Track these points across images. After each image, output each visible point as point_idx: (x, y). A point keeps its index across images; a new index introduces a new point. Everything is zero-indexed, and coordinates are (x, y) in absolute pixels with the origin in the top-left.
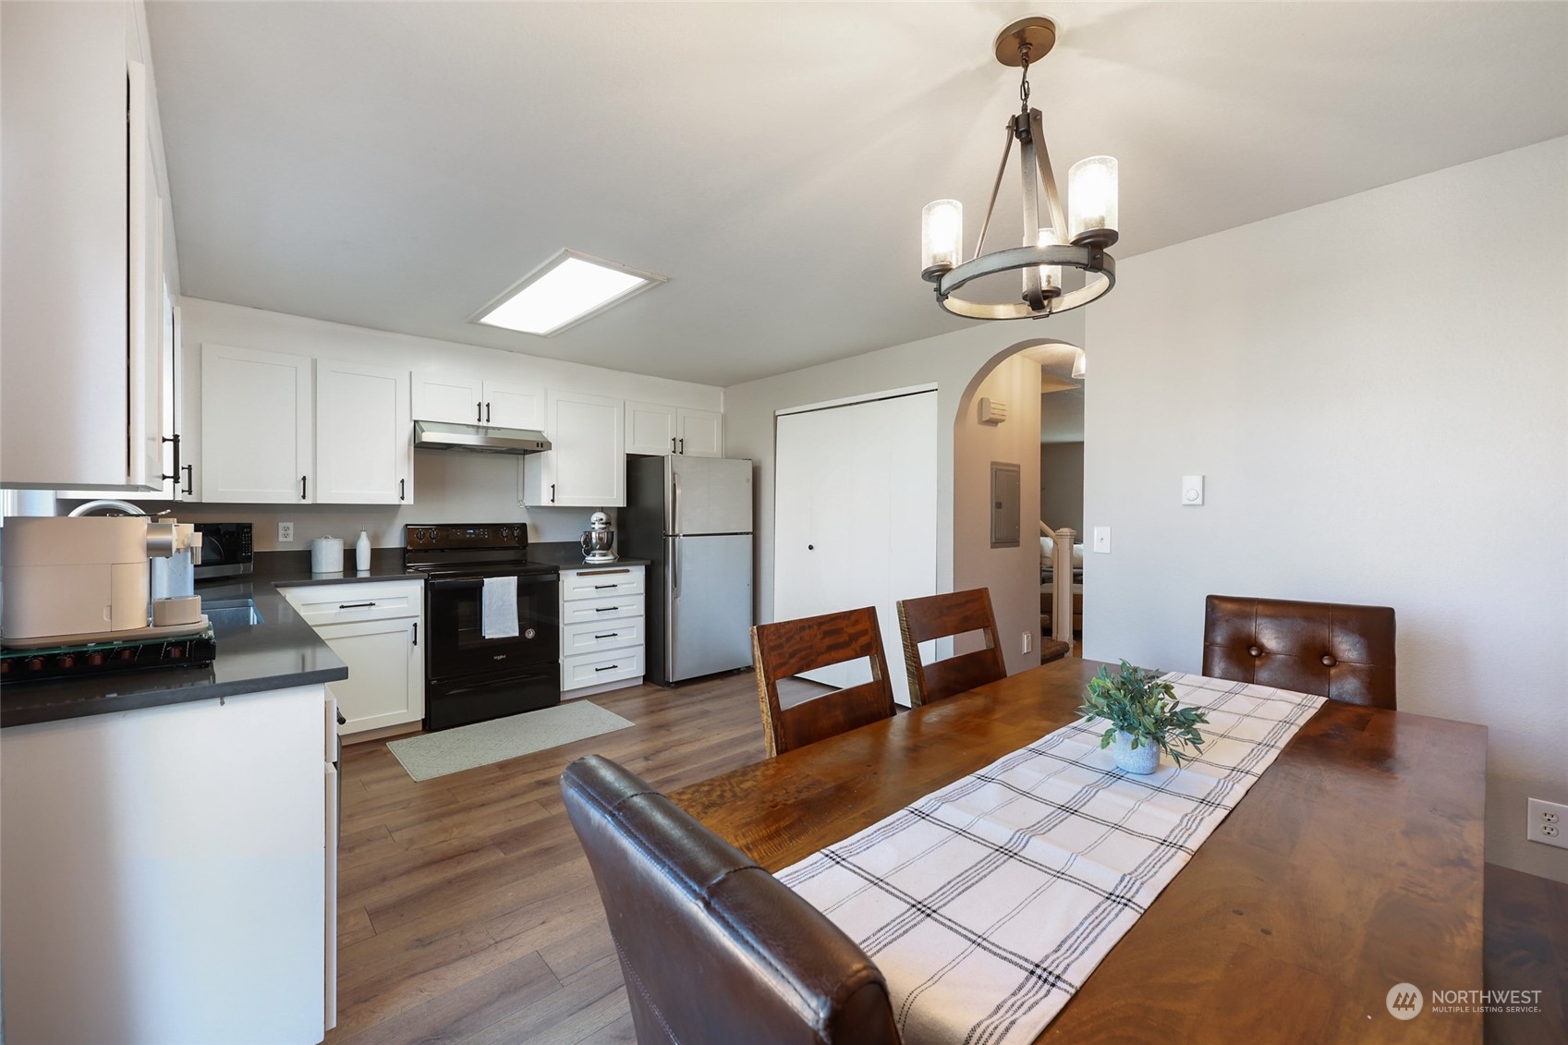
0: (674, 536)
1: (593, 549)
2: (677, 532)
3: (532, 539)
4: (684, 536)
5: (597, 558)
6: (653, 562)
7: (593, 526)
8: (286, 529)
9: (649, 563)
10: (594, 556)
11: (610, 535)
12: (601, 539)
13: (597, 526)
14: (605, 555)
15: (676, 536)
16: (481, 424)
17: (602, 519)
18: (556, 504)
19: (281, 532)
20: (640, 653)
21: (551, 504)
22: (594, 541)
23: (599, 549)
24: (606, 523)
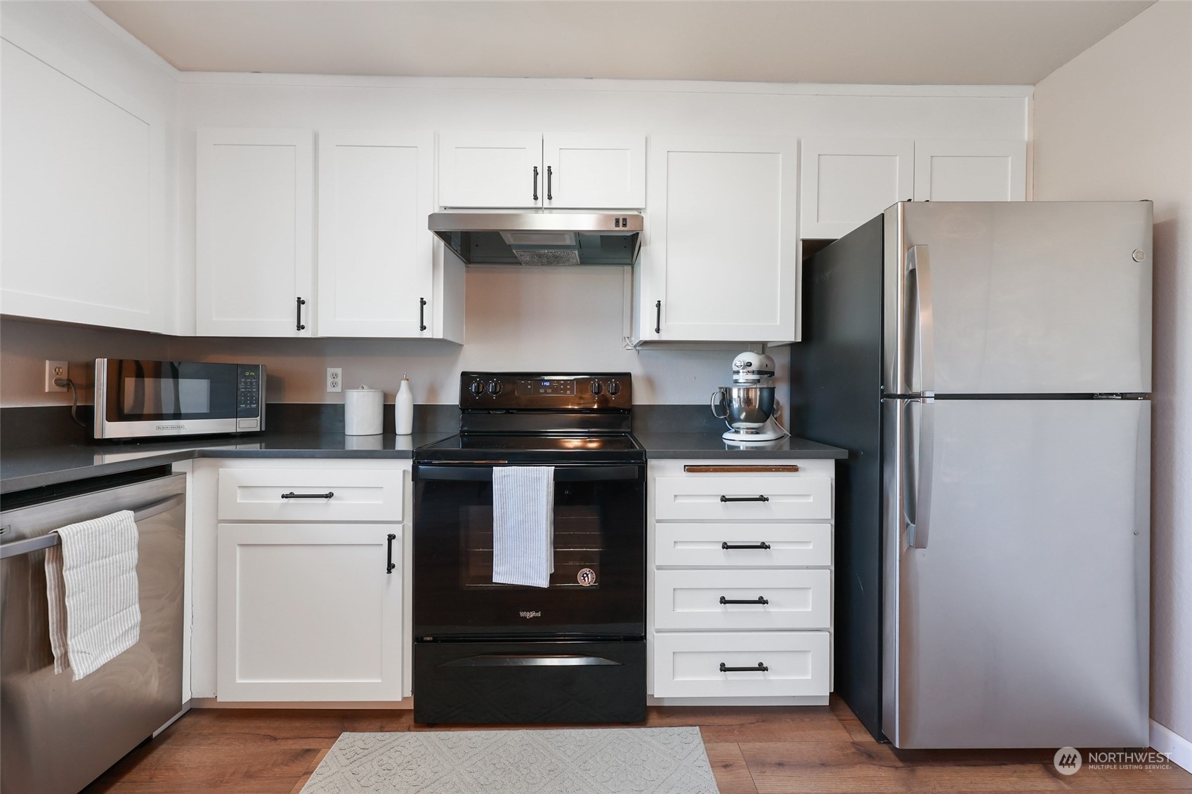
0: (909, 396)
1: (732, 419)
2: (917, 387)
3: (641, 397)
4: (938, 397)
5: (743, 436)
6: (853, 454)
7: (735, 377)
8: (335, 376)
9: (844, 454)
10: (737, 432)
11: (766, 394)
12: (748, 401)
13: (743, 377)
14: (757, 431)
15: (917, 396)
16: (539, 204)
17: (750, 364)
18: (665, 336)
19: (329, 380)
20: (823, 645)
21: (655, 337)
22: (736, 405)
23: (746, 420)
24: (760, 372)
